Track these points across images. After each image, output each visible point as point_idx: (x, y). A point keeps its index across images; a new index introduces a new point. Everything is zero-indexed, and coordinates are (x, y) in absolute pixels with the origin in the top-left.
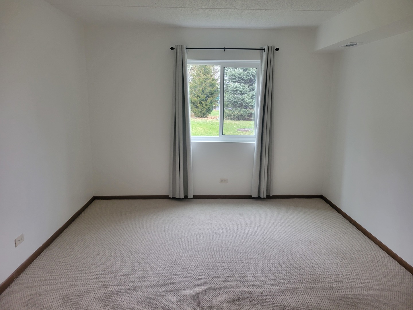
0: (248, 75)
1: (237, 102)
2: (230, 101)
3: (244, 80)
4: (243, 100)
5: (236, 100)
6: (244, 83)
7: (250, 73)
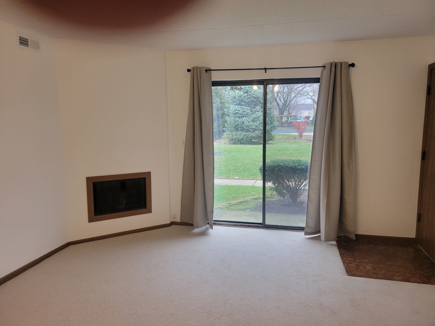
0: (249, 97)
1: (238, 125)
2: (231, 124)
3: (245, 102)
4: (243, 123)
5: (236, 124)
6: (245, 105)
7: (251, 95)
